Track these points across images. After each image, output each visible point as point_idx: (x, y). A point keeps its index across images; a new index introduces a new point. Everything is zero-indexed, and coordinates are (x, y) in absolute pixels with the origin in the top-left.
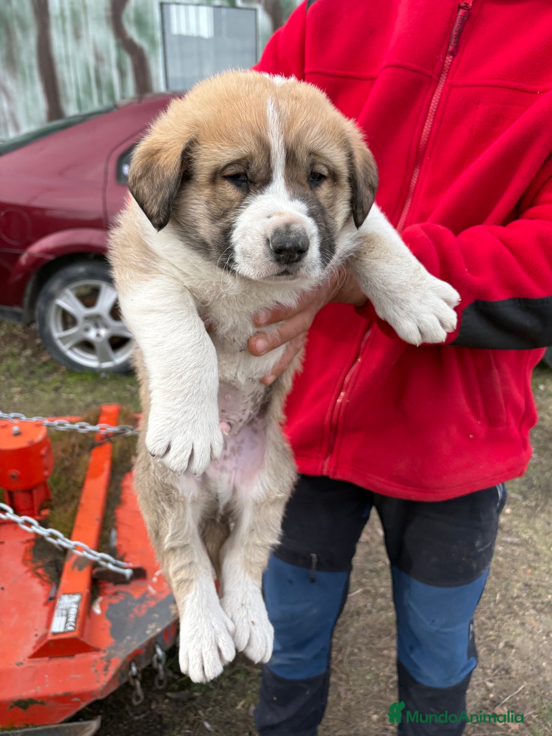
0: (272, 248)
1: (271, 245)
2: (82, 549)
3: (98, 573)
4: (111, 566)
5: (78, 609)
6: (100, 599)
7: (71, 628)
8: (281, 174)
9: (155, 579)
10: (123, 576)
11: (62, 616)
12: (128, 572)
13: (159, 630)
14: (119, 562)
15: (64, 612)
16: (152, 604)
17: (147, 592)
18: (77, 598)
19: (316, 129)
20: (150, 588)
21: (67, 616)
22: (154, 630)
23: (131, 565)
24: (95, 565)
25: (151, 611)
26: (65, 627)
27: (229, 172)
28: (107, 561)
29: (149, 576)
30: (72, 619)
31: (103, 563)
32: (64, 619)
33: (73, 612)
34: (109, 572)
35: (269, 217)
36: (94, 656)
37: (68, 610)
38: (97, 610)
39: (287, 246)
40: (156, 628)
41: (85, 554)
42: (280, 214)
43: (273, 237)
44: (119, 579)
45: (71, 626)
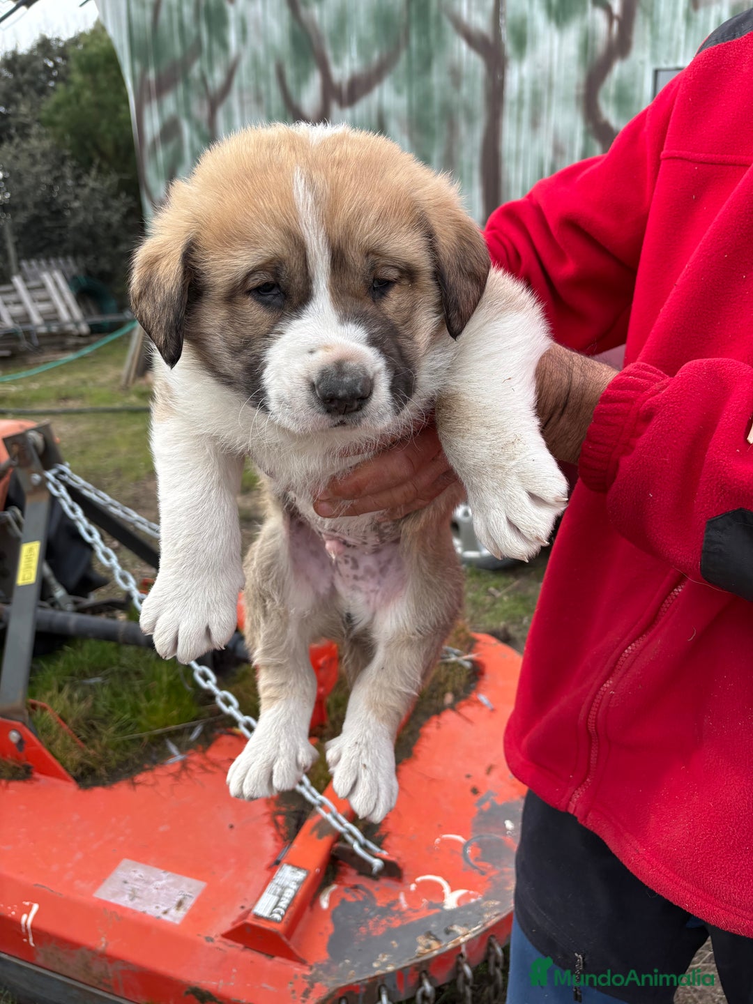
0: (318, 396)
1: (317, 392)
2: (328, 810)
3: (340, 850)
4: (356, 846)
5: (296, 892)
6: (334, 887)
7: (278, 917)
8: (324, 285)
9: (413, 887)
10: (370, 866)
11: (274, 894)
12: (377, 863)
13: (390, 968)
14: (371, 845)
15: (279, 890)
16: (397, 923)
17: (397, 901)
18: (301, 875)
19: (372, 217)
20: (402, 898)
21: (280, 896)
22: (385, 964)
23: (385, 853)
24: (339, 837)
25: (391, 934)
26: (272, 913)
27: (253, 283)
28: (355, 838)
29: (406, 879)
30: (284, 904)
31: (349, 838)
32: (276, 898)
33: (289, 894)
34: (353, 853)
35: (312, 352)
36: (296, 968)
37: (284, 888)
38: (324, 903)
39: (339, 394)
40: (386, 964)
41: (329, 817)
42: (326, 348)
43: (319, 383)
44: (363, 868)
45: (279, 913)
